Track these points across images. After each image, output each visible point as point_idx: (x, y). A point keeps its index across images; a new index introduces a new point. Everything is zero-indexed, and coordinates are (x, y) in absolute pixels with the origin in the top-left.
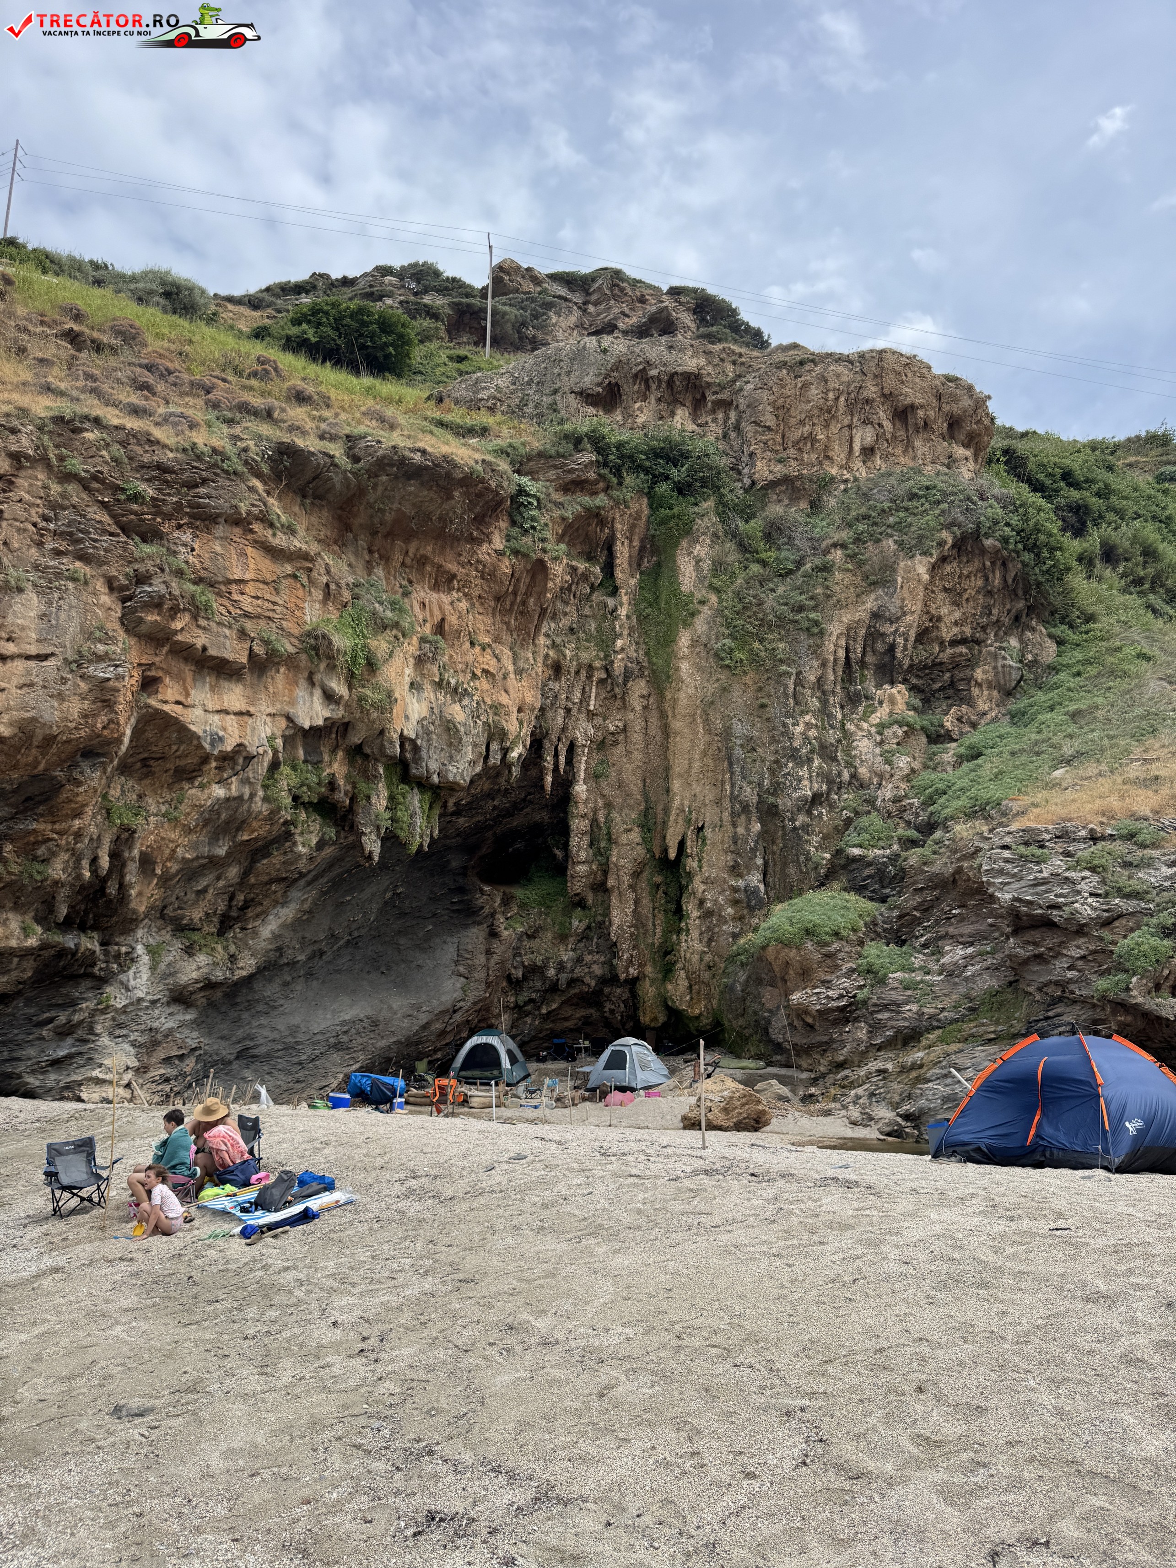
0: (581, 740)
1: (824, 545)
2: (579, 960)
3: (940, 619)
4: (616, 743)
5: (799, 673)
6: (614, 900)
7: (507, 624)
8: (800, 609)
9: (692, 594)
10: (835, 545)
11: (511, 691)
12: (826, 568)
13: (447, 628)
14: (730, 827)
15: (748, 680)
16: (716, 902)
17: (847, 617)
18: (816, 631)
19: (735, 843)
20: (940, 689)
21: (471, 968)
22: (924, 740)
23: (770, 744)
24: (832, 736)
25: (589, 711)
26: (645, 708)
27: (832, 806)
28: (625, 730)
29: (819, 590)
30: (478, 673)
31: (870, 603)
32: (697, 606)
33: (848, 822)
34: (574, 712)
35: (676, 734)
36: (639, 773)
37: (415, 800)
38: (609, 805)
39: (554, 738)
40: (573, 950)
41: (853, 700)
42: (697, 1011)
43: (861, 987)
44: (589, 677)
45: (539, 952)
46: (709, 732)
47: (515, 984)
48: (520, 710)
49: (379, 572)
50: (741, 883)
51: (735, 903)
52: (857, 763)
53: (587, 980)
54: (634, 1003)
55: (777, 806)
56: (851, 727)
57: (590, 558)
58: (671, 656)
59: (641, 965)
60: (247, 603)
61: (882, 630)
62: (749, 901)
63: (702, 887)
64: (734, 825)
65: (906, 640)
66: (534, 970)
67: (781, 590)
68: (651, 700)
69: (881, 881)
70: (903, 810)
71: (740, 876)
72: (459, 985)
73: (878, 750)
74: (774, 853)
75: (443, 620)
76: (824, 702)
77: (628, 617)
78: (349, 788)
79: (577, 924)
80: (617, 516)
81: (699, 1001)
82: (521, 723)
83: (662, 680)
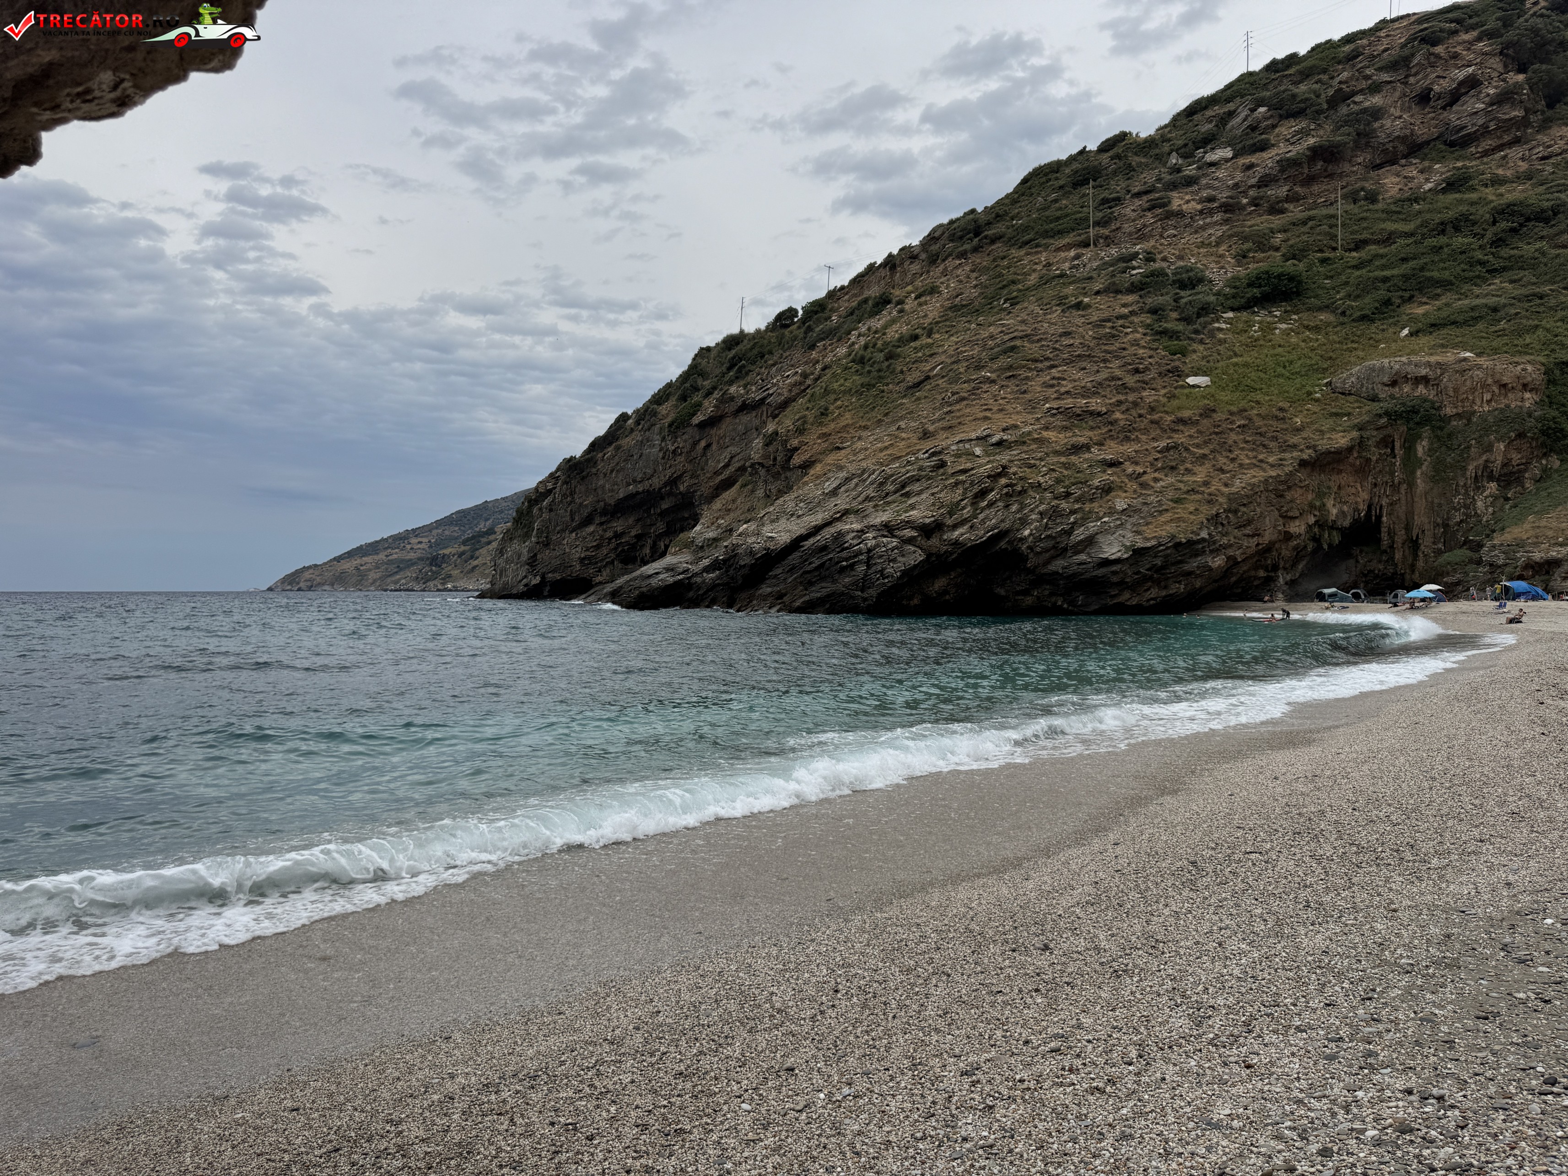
0: (1384, 504)
1: (1468, 439)
2: (1385, 568)
3: (1512, 459)
4: (1396, 505)
5: (1457, 483)
6: (1396, 552)
7: (1359, 476)
8: (1459, 462)
9: (1421, 458)
10: (1472, 439)
11: (1360, 497)
12: (1469, 447)
13: (1341, 486)
14: (1433, 530)
15: (1439, 485)
16: (1428, 552)
17: (1475, 464)
18: (1464, 469)
19: (1435, 535)
20: (1514, 479)
21: (1351, 570)
22: (1502, 499)
23: (1447, 505)
24: (1468, 501)
25: (1387, 496)
26: (1406, 492)
27: (1467, 523)
28: (1399, 500)
29: (1465, 456)
30: (1351, 494)
31: (1484, 458)
32: (1423, 462)
33: (1472, 527)
34: (1382, 497)
35: (1416, 501)
36: (1404, 512)
37: (1335, 533)
38: (1394, 523)
39: (1375, 507)
40: (1383, 565)
41: (1478, 488)
42: (1421, 583)
44: (1386, 486)
45: (1372, 566)
46: (1426, 501)
47: (1365, 576)
48: (1363, 502)
50: (1436, 547)
51: (1434, 552)
52: (1477, 509)
54: (1403, 580)
55: (1449, 524)
56: (1476, 497)
57: (1386, 447)
58: (1414, 478)
59: (1406, 569)
61: (1489, 465)
62: (1439, 552)
63: (1424, 548)
64: (1435, 530)
65: (1497, 469)
66: (1370, 571)
67: (1453, 455)
68: (1409, 490)
69: (1478, 546)
70: (1488, 524)
71: (1436, 544)
72: (1347, 576)
73: (1484, 505)
74: (1448, 536)
75: (1340, 484)
76: (1466, 490)
77: (1400, 465)
78: (1320, 535)
79: (1384, 558)
80: (1395, 434)
82: (1364, 505)
83: (1411, 485)
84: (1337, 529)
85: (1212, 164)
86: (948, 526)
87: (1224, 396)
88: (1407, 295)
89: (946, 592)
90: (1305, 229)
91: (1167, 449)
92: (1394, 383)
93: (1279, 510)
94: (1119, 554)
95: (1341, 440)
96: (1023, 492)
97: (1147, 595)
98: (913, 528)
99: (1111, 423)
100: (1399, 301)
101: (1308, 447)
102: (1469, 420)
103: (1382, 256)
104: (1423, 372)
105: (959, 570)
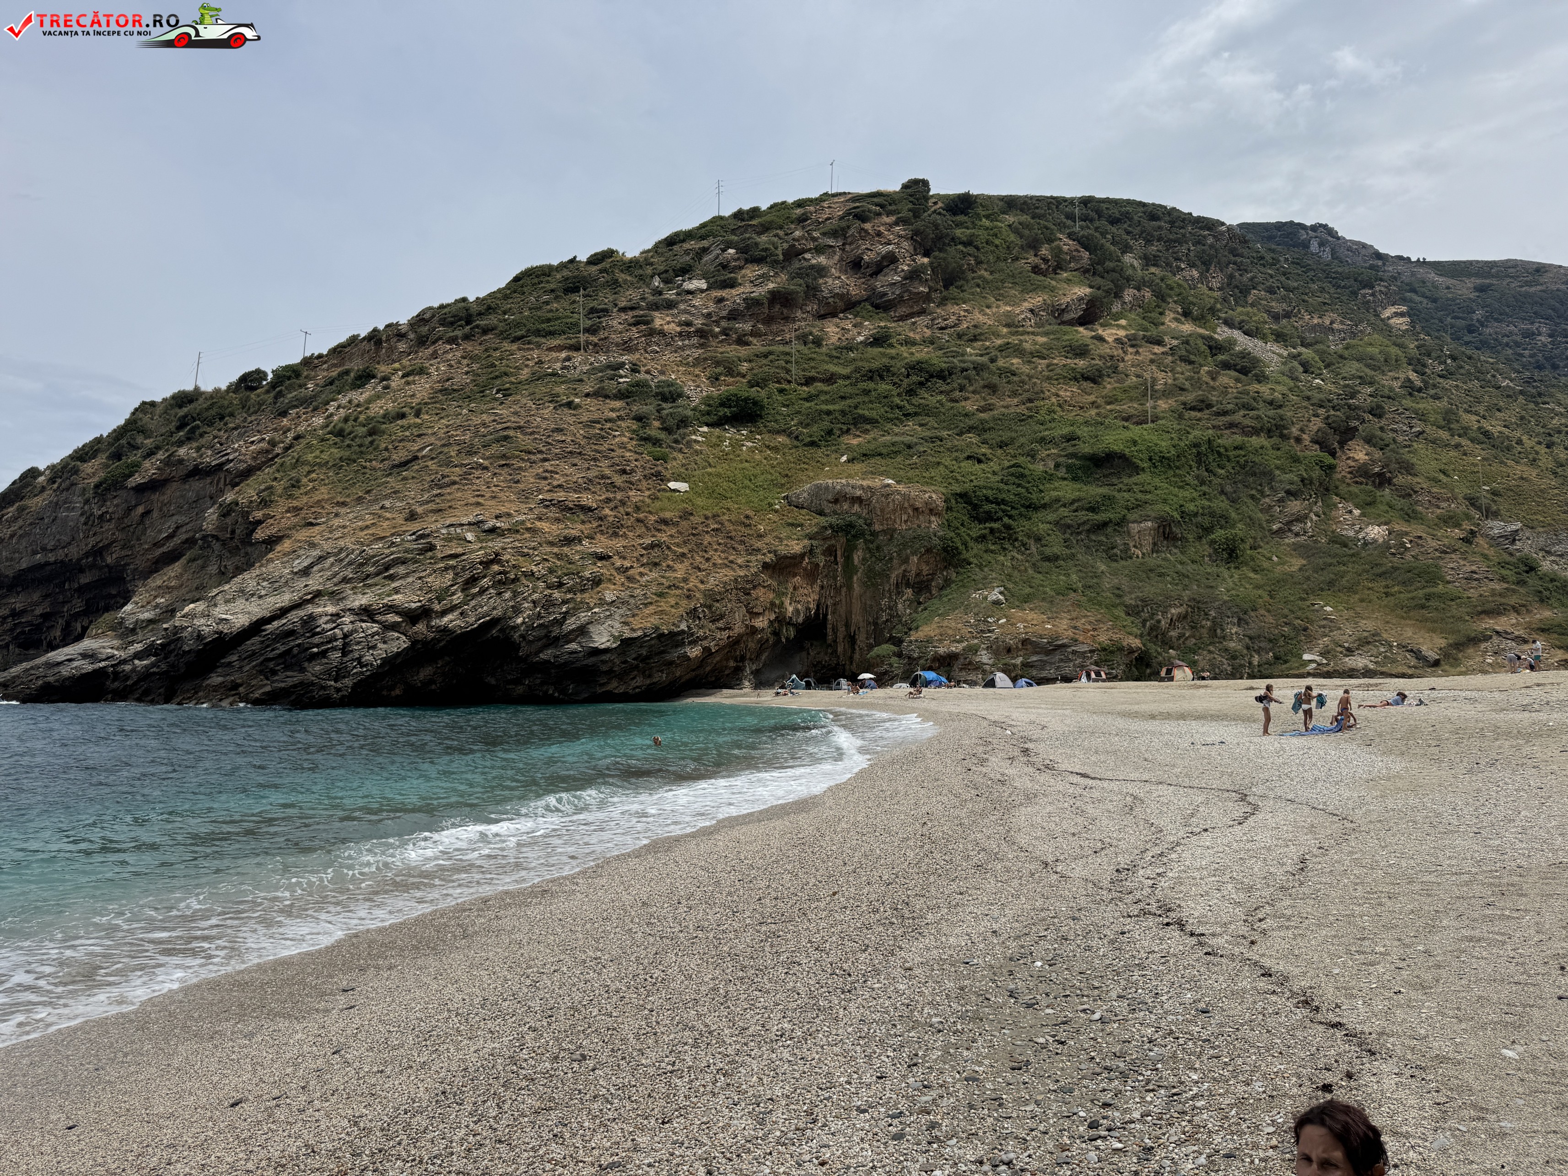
0: (829, 604)
1: (891, 552)
2: (830, 660)
3: (923, 570)
4: (839, 604)
5: (883, 588)
6: (839, 645)
7: (810, 579)
8: (885, 570)
9: (857, 565)
10: (894, 552)
11: (811, 597)
12: (891, 559)
13: (796, 587)
14: (866, 628)
15: (871, 589)
17: (896, 573)
18: (888, 577)
19: (867, 632)
22: (916, 603)
23: (876, 607)
25: (832, 597)
26: (846, 595)
27: (891, 621)
28: (840, 601)
29: (889, 566)
30: (804, 595)
32: (858, 569)
33: (895, 625)
34: (827, 598)
35: (853, 603)
36: (845, 611)
38: (837, 620)
40: (829, 657)
41: (898, 593)
44: (831, 588)
45: (820, 658)
46: (861, 603)
48: (813, 601)
52: (898, 610)
53: (832, 664)
54: (844, 670)
55: (878, 623)
56: (897, 601)
57: (831, 555)
58: (852, 582)
59: (846, 658)
61: (906, 574)
63: (859, 643)
65: (912, 578)
66: (818, 662)
67: (880, 564)
68: (848, 592)
70: (907, 623)
71: (869, 640)
72: (801, 666)
73: (903, 607)
74: (877, 633)
76: (890, 594)
77: (841, 571)
78: (779, 630)
80: (838, 545)
81: (859, 670)
82: (814, 604)
83: (850, 588)
84: (793, 624)
85: (689, 292)
86: (437, 612)
87: (699, 501)
88: (845, 427)
89: (431, 682)
90: (765, 361)
91: (652, 546)
92: (836, 501)
93: (746, 606)
94: (608, 644)
95: (796, 547)
96: (516, 580)
97: (633, 684)
98: (397, 613)
99: (601, 519)
100: (838, 432)
101: (770, 552)
102: (892, 536)
103: (826, 393)
104: (858, 493)
105: (447, 658)
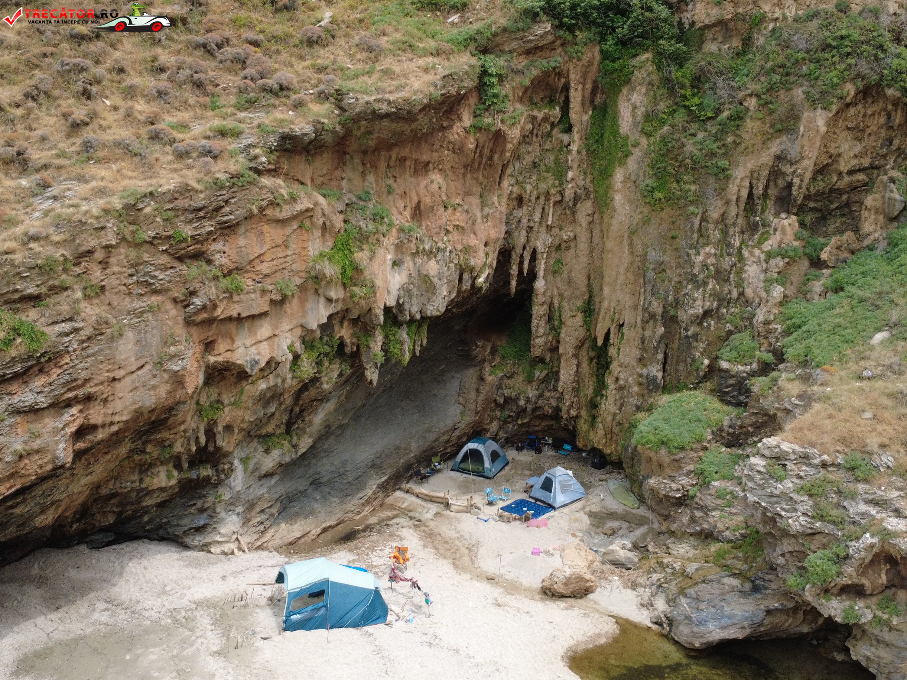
0: (540, 248)
1: (741, 94)
2: (541, 396)
3: (839, 155)
4: (568, 248)
5: (704, 213)
6: (563, 364)
7: (477, 179)
8: (713, 155)
9: (627, 137)
10: (751, 95)
11: (478, 233)
12: (739, 117)
13: (422, 207)
14: (640, 330)
15: (664, 215)
16: (627, 380)
17: (751, 163)
18: (724, 175)
19: (643, 342)
20: (837, 208)
21: (466, 400)
22: (806, 263)
23: (677, 268)
24: (727, 263)
25: (548, 225)
26: (590, 223)
27: (720, 318)
28: (575, 238)
29: (730, 139)
30: (450, 229)
31: (775, 148)
32: (630, 148)
33: (730, 333)
34: (535, 229)
35: (609, 252)
36: (585, 272)
37: (403, 334)
38: (561, 295)
39: (519, 250)
40: (537, 390)
42: (609, 451)
43: (693, 485)
44: (548, 200)
45: (513, 388)
46: (632, 253)
47: (499, 406)
48: (486, 244)
49: (371, 178)
50: (644, 371)
51: (640, 384)
52: (745, 284)
53: (547, 408)
55: (677, 317)
56: (745, 253)
57: (551, 102)
58: (609, 188)
59: (579, 408)
60: (265, 268)
61: (784, 169)
62: (649, 385)
63: (619, 369)
64: (644, 329)
65: (802, 180)
66: (511, 400)
67: (701, 135)
68: (596, 217)
69: (740, 389)
70: (769, 332)
71: (645, 365)
72: (458, 412)
73: (762, 276)
74: (673, 349)
75: (419, 202)
76: (725, 233)
77: (578, 152)
78: (355, 340)
79: (539, 374)
80: (571, 68)
81: (611, 445)
82: (487, 254)
83: (602, 205)
84: (408, 322)
95: (424, 79)
102: (747, 41)
